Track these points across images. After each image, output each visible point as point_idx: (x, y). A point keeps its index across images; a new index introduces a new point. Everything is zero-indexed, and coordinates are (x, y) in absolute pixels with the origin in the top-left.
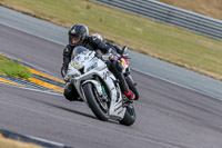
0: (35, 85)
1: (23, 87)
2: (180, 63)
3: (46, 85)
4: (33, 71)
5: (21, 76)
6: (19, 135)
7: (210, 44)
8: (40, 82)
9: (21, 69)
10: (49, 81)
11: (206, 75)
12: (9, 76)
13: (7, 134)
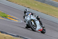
0: (9, 19)
1: (6, 20)
2: (47, 13)
3: (12, 19)
4: (8, 16)
5: (5, 17)
6: (5, 32)
7: (55, 8)
8: (10, 19)
9: (5, 15)
10: (13, 18)
11: (54, 17)
12: (2, 17)
13: (2, 32)
